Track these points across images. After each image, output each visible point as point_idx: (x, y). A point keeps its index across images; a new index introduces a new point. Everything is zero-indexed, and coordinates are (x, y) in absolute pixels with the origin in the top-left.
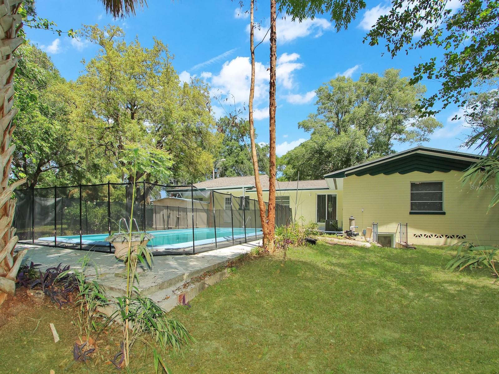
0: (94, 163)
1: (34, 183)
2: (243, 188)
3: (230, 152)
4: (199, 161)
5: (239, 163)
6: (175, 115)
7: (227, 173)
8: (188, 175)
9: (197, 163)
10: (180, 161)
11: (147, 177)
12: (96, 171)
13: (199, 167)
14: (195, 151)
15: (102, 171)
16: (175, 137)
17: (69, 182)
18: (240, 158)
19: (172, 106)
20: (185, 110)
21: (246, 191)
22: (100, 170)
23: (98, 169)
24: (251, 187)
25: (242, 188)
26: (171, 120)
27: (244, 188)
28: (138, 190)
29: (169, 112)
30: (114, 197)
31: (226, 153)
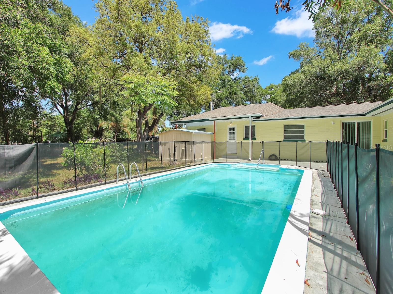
0: (114, 101)
1: (73, 119)
2: (250, 117)
3: (223, 86)
4: (199, 93)
5: (232, 94)
6: (179, 48)
7: (222, 103)
8: (188, 107)
9: (197, 95)
10: (183, 94)
11: (154, 110)
12: (115, 107)
13: (199, 99)
14: (195, 85)
15: (120, 107)
16: (177, 72)
17: (99, 116)
18: (233, 89)
19: (176, 38)
20: (188, 43)
21: (253, 121)
22: (119, 106)
23: (117, 105)
24: (259, 116)
25: (248, 117)
26: (175, 52)
27: (252, 117)
28: (147, 122)
29: (173, 44)
30: (131, 127)
31: (220, 86)
